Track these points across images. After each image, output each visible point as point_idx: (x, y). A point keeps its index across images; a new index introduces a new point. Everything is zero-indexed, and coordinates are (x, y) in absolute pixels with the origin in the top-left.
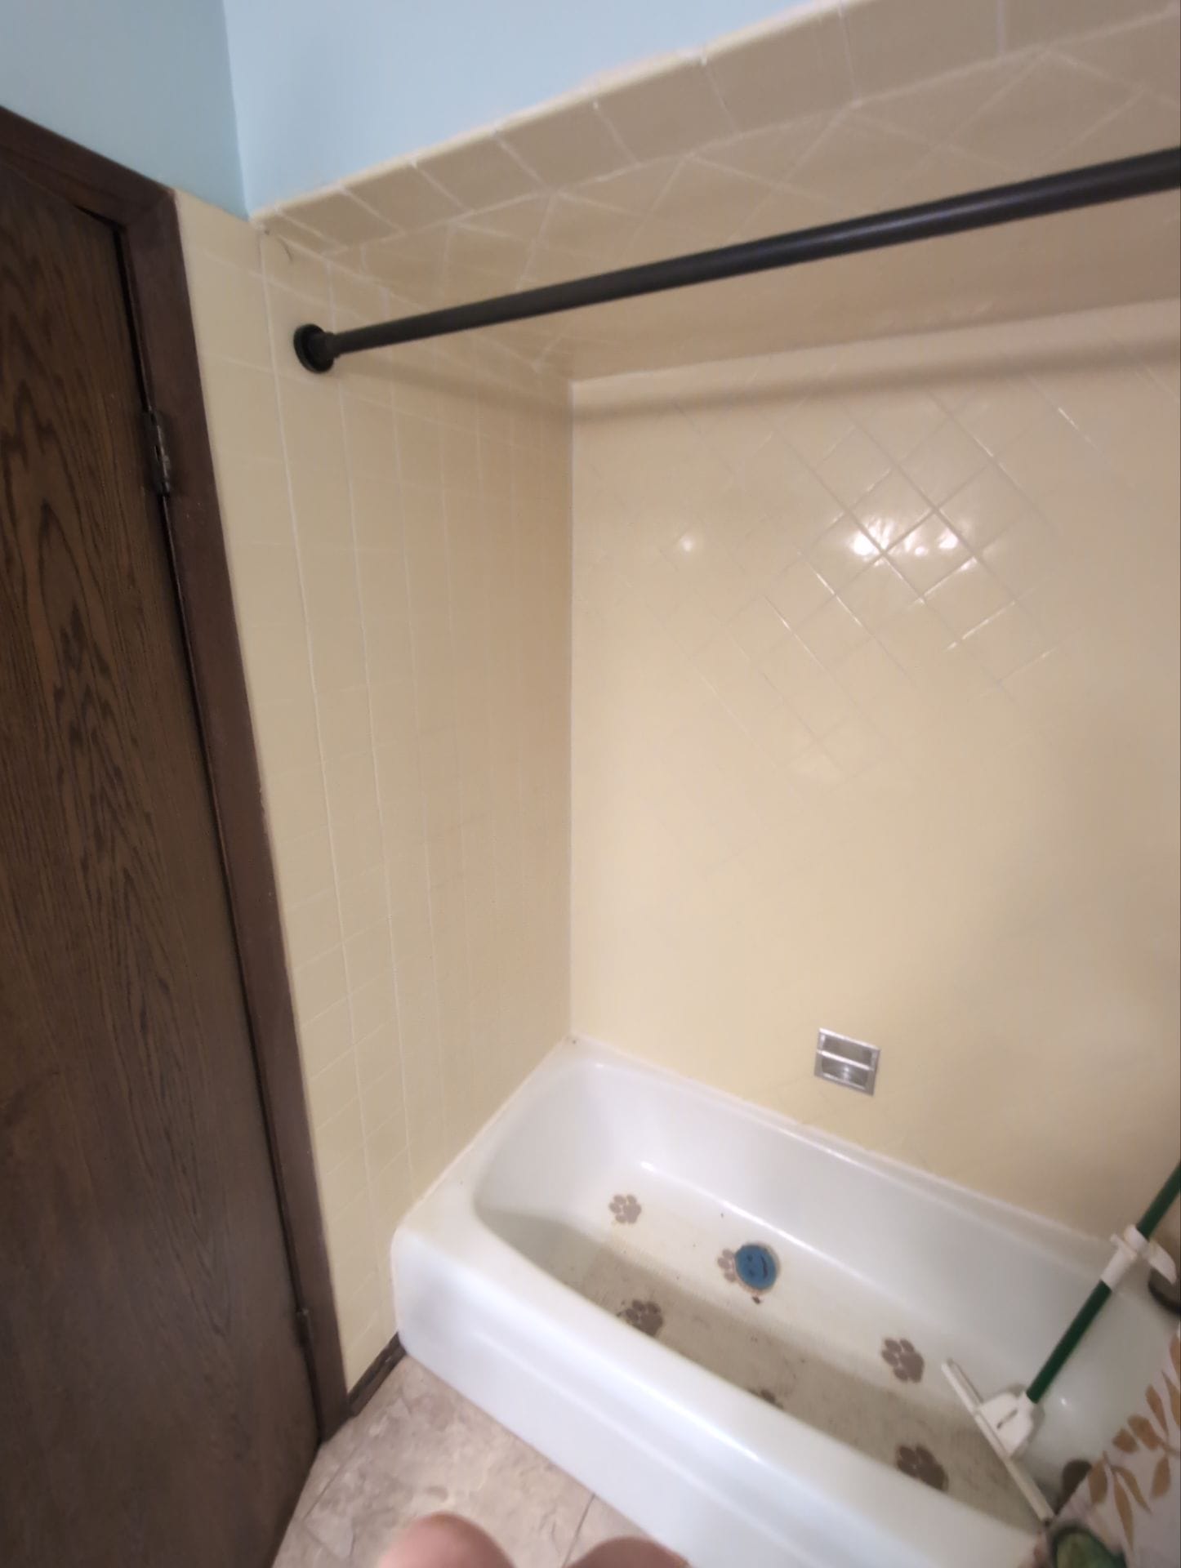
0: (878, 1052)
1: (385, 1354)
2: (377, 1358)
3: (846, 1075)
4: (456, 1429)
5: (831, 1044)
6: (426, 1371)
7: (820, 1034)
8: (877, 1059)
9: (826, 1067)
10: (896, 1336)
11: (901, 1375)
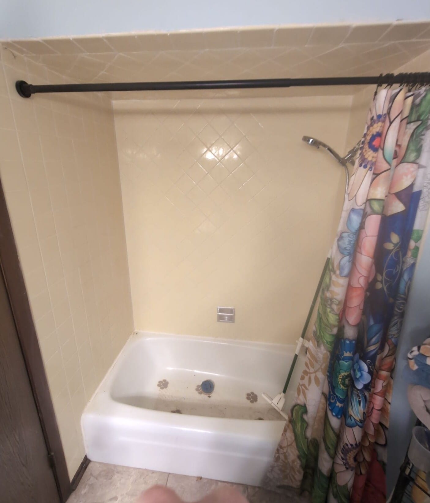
0: (235, 309)
1: (82, 464)
2: (80, 467)
3: (226, 319)
4: (116, 477)
5: (221, 310)
6: (100, 463)
7: (218, 308)
8: (235, 312)
9: (220, 318)
10: (249, 392)
11: (252, 402)
